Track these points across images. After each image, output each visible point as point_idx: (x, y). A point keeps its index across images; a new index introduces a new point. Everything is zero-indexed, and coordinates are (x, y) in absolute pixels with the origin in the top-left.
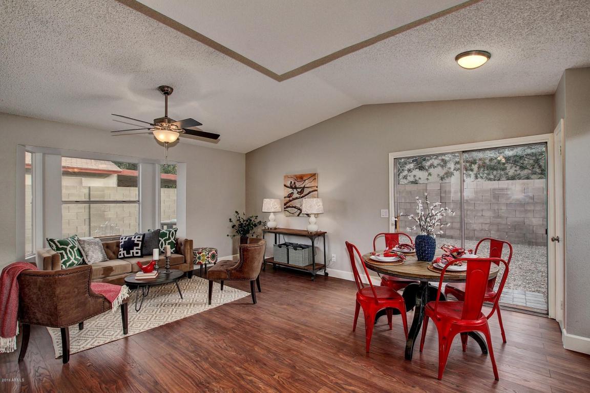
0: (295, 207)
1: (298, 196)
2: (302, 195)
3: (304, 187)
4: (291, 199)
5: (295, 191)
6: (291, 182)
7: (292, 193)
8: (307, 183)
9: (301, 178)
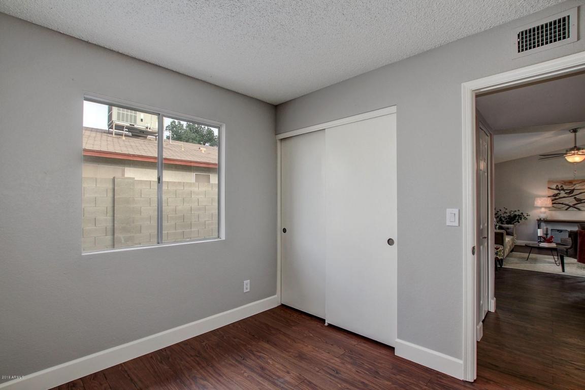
0: (562, 204)
1: (566, 195)
2: (572, 195)
3: (573, 190)
4: (557, 197)
5: (562, 192)
6: (557, 186)
7: (560, 194)
8: (577, 186)
9: (570, 182)
